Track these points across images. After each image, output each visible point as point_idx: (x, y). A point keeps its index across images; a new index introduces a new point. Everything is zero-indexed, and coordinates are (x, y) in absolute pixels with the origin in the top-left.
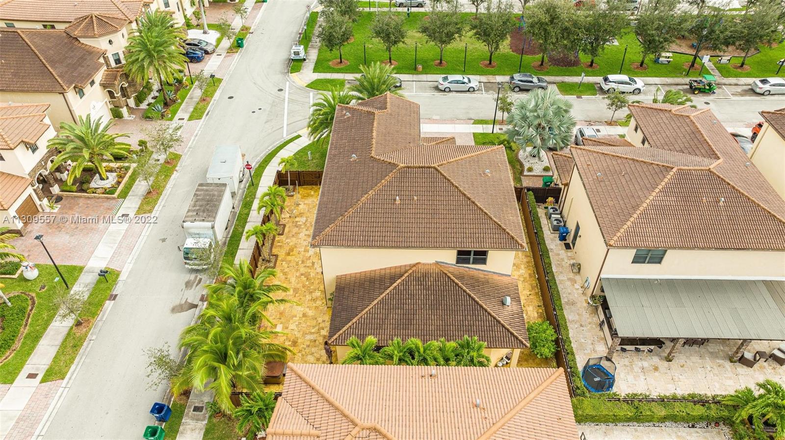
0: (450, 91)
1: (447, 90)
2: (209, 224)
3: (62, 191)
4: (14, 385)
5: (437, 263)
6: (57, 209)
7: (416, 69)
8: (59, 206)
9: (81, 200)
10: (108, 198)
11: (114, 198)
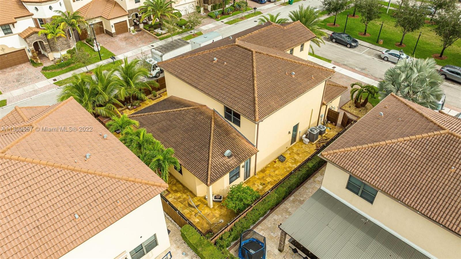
0: (388, 61)
1: (386, 59)
2: (160, 54)
3: (144, 28)
4: (48, 80)
5: (214, 111)
6: (134, 33)
7: (377, 42)
8: (136, 33)
9: (147, 34)
10: (155, 37)
11: (157, 38)
